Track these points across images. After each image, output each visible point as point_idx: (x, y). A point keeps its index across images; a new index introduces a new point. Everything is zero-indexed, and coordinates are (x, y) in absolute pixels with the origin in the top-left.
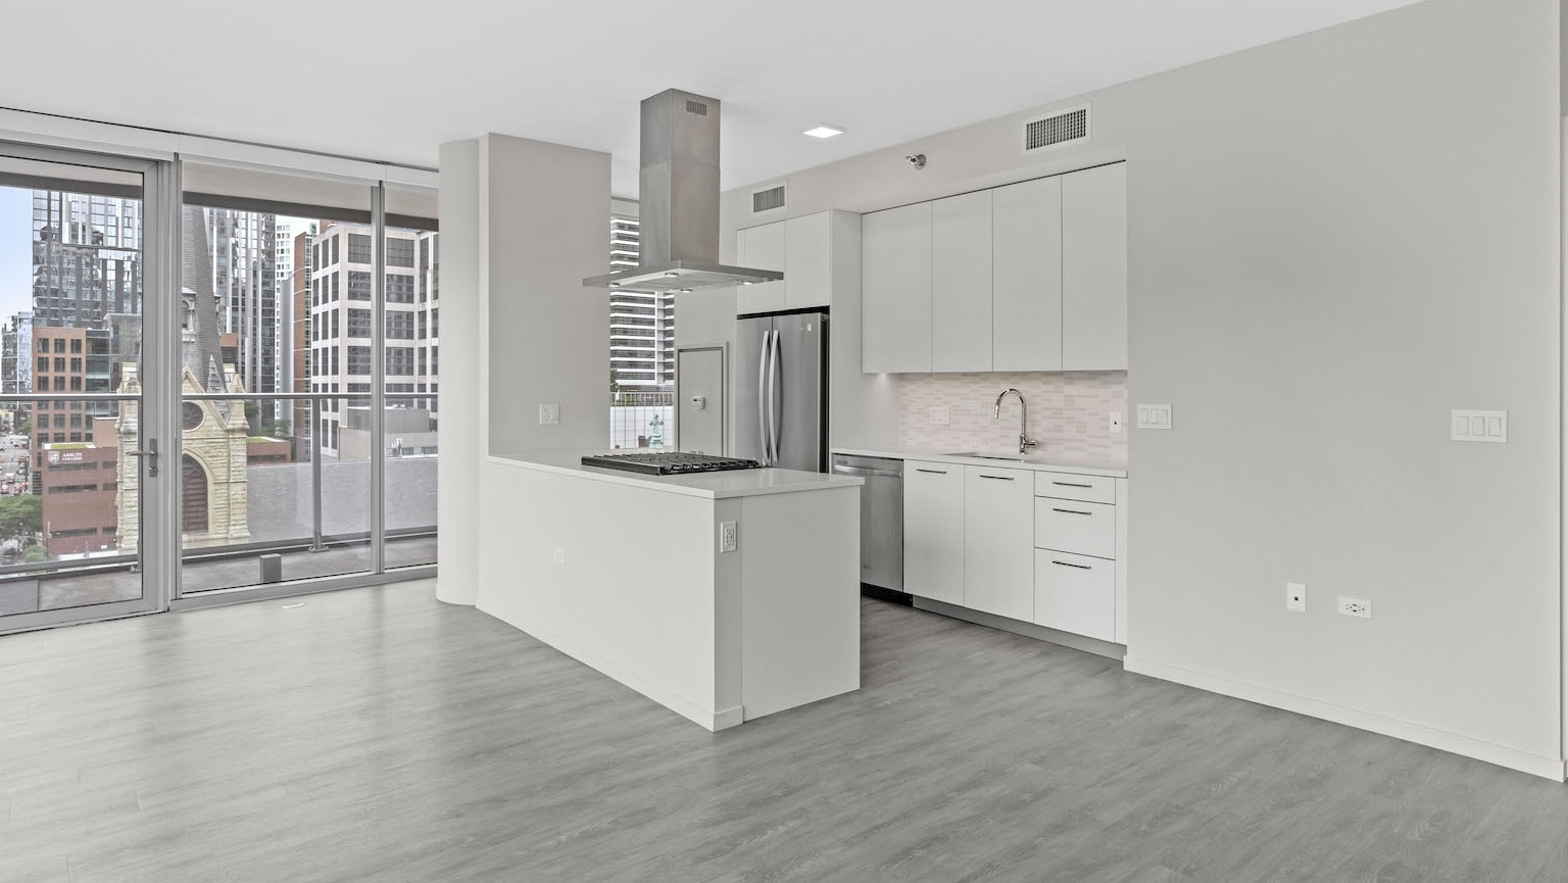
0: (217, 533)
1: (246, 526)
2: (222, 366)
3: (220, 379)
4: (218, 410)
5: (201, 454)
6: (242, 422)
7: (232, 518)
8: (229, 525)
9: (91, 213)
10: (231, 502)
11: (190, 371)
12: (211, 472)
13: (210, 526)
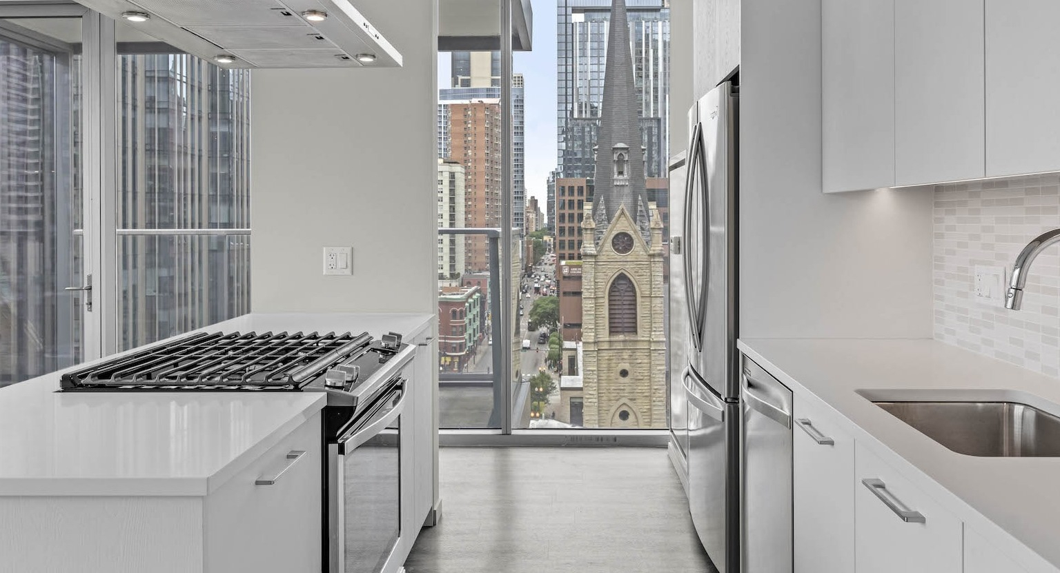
0: (643, 337)
1: (662, 333)
2: (647, 203)
3: (645, 214)
4: (644, 238)
5: (633, 273)
6: (660, 248)
7: (653, 325)
8: (651, 331)
9: (590, 95)
10: (653, 312)
11: (624, 208)
12: (640, 289)
13: (638, 330)
